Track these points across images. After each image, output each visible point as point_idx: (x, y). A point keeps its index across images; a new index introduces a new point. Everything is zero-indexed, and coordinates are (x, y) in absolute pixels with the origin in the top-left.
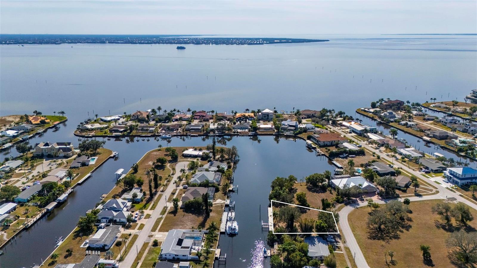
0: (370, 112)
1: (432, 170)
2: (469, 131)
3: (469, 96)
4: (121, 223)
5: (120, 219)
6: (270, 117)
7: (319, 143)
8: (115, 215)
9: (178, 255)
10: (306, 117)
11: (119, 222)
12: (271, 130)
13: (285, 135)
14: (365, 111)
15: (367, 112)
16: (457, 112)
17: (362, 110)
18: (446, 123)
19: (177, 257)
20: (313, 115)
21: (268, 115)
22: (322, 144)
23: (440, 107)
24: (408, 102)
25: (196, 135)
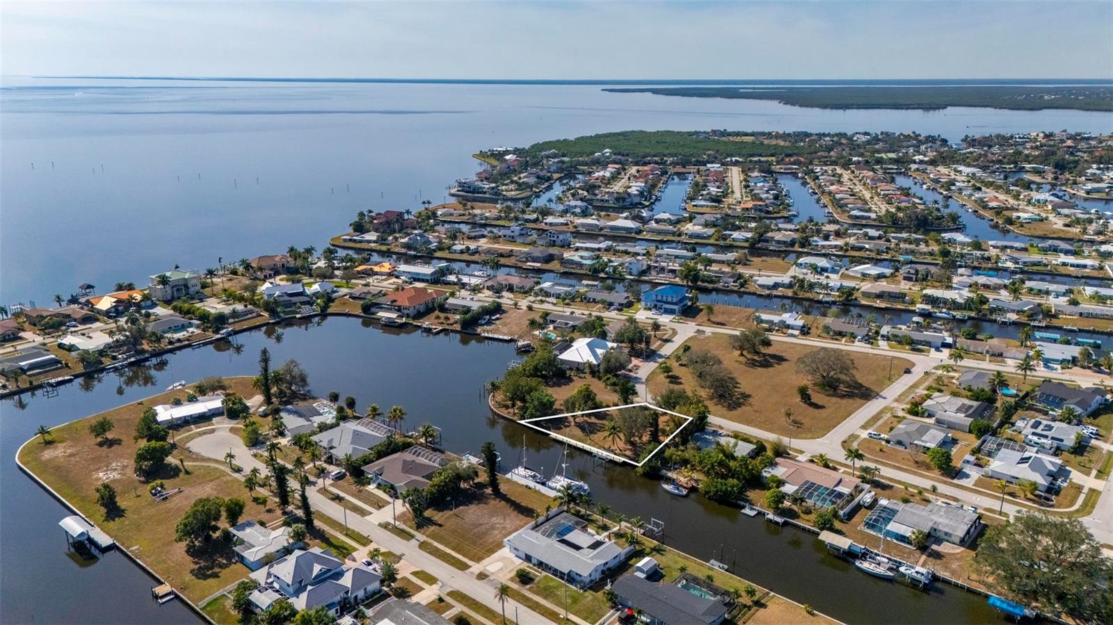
0: (369, 242)
1: (621, 305)
2: (558, 242)
3: (454, 191)
4: (372, 596)
5: (365, 589)
6: (192, 290)
7: (406, 312)
8: (349, 585)
9: (607, 563)
10: (272, 273)
11: (367, 598)
12: (250, 316)
13: (299, 318)
14: (355, 241)
15: (360, 242)
16: (487, 218)
17: (345, 240)
18: (513, 237)
19: (607, 566)
20: (283, 265)
21: (186, 286)
22: (412, 312)
23: (451, 215)
24: (408, 212)
25: (66, 378)
